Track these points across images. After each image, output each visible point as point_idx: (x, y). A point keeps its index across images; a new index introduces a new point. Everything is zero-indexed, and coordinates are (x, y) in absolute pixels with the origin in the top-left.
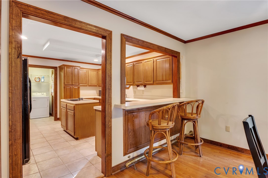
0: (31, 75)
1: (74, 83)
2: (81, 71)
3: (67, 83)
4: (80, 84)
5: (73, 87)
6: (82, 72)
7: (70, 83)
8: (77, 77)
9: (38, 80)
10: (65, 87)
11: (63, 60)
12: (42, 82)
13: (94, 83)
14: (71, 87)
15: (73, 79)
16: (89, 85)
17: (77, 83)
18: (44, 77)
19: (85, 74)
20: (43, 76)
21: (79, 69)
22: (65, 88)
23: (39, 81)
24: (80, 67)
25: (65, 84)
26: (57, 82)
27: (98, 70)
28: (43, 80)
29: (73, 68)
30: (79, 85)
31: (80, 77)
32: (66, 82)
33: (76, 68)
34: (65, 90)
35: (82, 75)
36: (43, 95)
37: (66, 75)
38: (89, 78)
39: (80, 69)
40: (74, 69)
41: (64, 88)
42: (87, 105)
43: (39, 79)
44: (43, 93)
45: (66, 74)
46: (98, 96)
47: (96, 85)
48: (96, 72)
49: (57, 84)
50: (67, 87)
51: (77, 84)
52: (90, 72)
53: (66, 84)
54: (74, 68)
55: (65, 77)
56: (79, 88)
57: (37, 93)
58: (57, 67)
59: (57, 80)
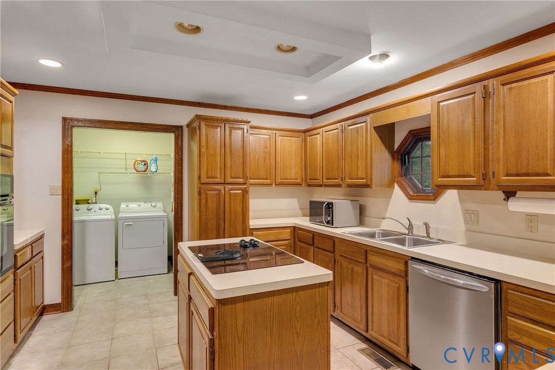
0: (126, 153)
1: (232, 178)
2: (251, 137)
3: (208, 178)
4: (250, 179)
5: (227, 190)
6: (255, 140)
7: (216, 178)
8: (241, 154)
9: (141, 167)
10: (202, 191)
11: (199, 103)
12: (153, 173)
13: (293, 176)
14: (220, 190)
15: (228, 164)
16: (277, 183)
17: (240, 178)
18: (156, 160)
19: (266, 147)
20: (154, 156)
21: (245, 130)
22: (203, 196)
23: (145, 171)
24: (249, 122)
25: (202, 182)
26: (182, 173)
27: (305, 131)
28: (153, 169)
29: (227, 126)
30: (245, 184)
31: (248, 156)
32: (203, 175)
33: (236, 126)
34: (203, 202)
35: (256, 148)
36: (154, 209)
37: (204, 150)
38: (278, 160)
39: (249, 129)
40: (231, 129)
41: (200, 193)
42: (276, 299)
43: (143, 163)
44: (154, 204)
45: (205, 147)
46: (304, 215)
47: (299, 181)
48: (300, 139)
49: (182, 181)
50: (208, 192)
51: (241, 180)
52: (279, 139)
53: (204, 180)
54: (231, 126)
55: (202, 157)
56: (245, 192)
57: (139, 204)
58: (181, 127)
59: (182, 166)
